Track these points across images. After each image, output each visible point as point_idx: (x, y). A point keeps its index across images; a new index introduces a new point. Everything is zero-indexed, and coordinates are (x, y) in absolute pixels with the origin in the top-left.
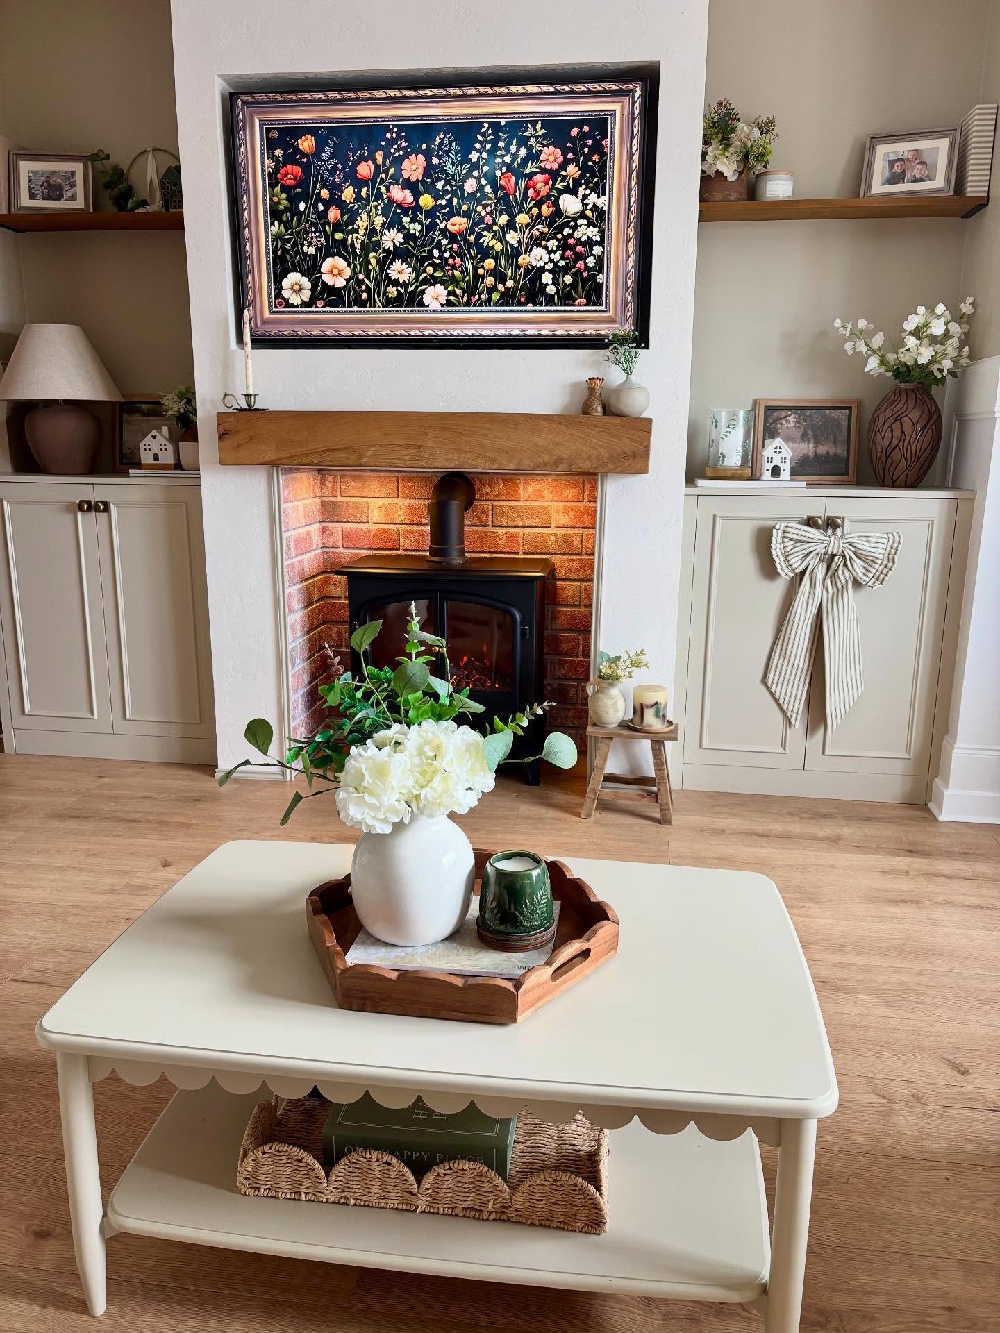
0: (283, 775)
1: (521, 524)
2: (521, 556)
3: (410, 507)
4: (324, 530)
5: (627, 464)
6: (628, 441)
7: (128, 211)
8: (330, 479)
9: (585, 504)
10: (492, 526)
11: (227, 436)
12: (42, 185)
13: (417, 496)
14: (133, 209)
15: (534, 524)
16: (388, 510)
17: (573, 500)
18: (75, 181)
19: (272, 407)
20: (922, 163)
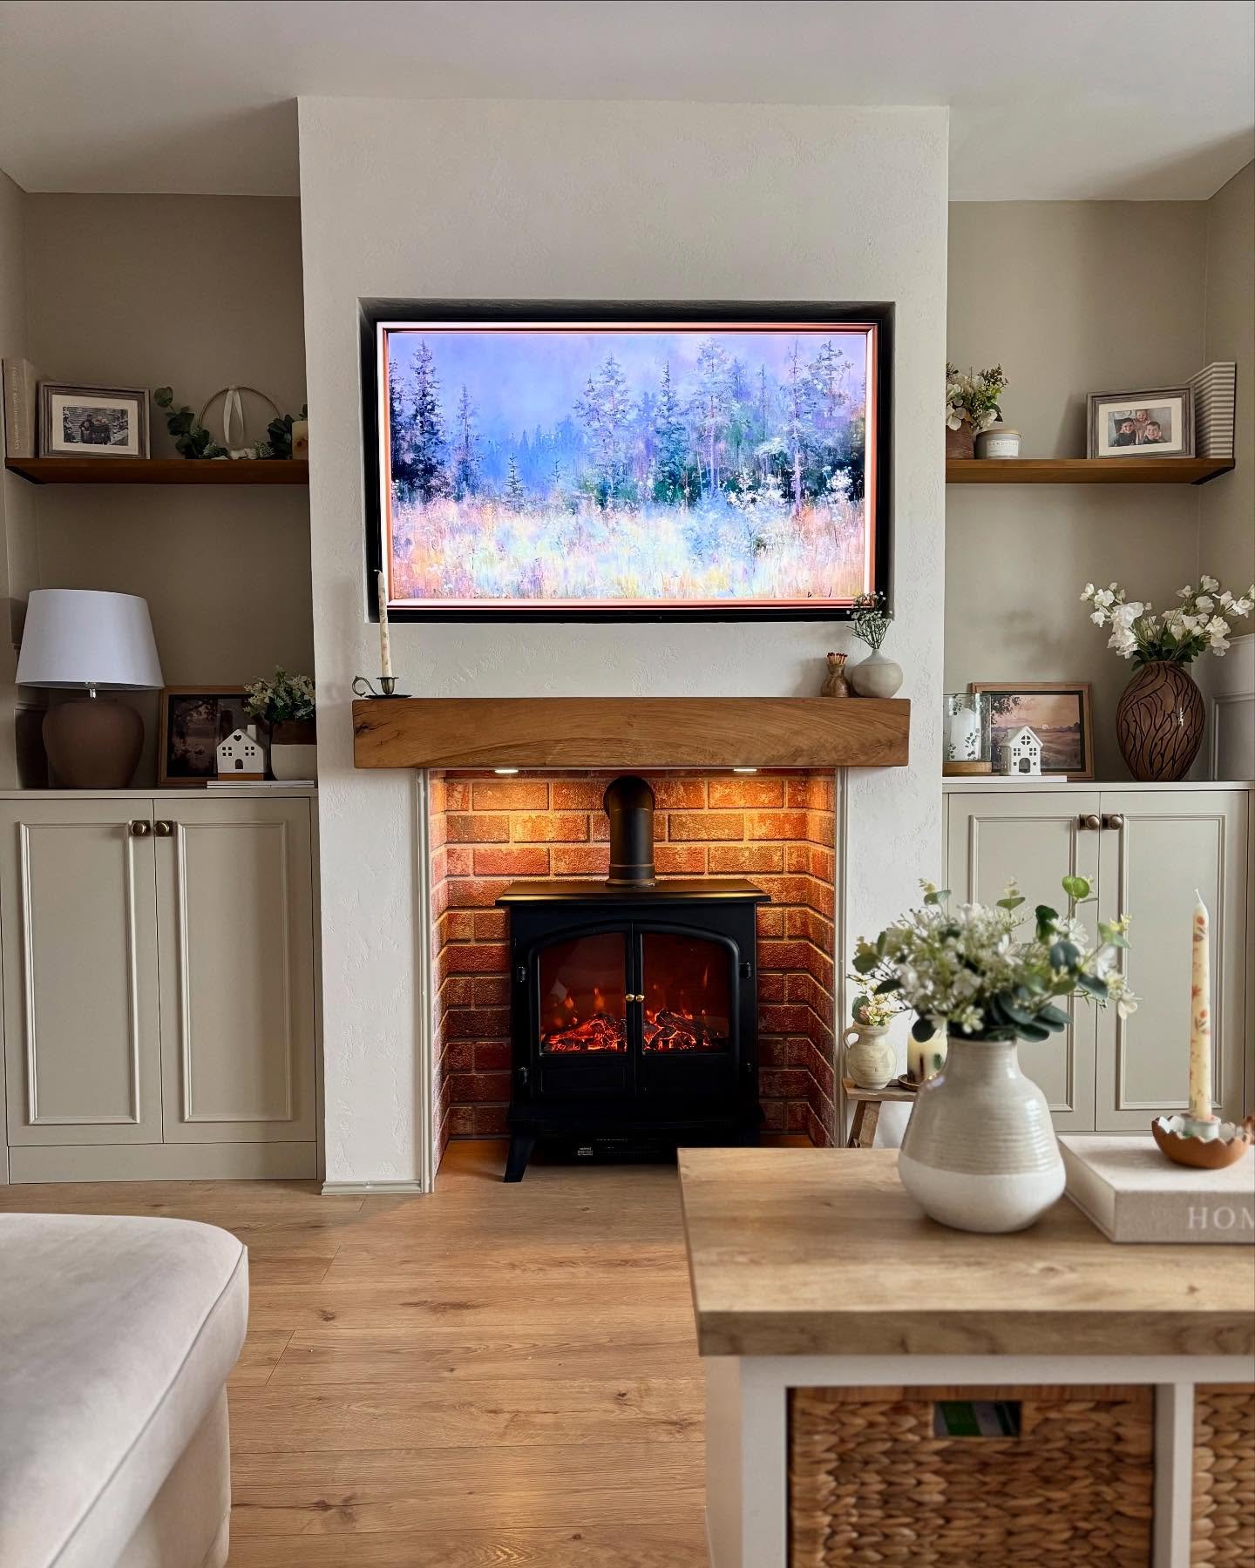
0: (419, 1185)
1: (706, 838)
2: (706, 877)
3: (564, 821)
4: (450, 854)
5: (882, 754)
6: (880, 726)
7: (205, 457)
8: (460, 788)
9: (785, 810)
10: (670, 841)
11: (366, 731)
12: (82, 425)
13: (574, 807)
14: (209, 457)
15: (723, 837)
16: (535, 826)
17: (770, 805)
18: (127, 421)
19: (416, 694)
20: (1153, 423)
